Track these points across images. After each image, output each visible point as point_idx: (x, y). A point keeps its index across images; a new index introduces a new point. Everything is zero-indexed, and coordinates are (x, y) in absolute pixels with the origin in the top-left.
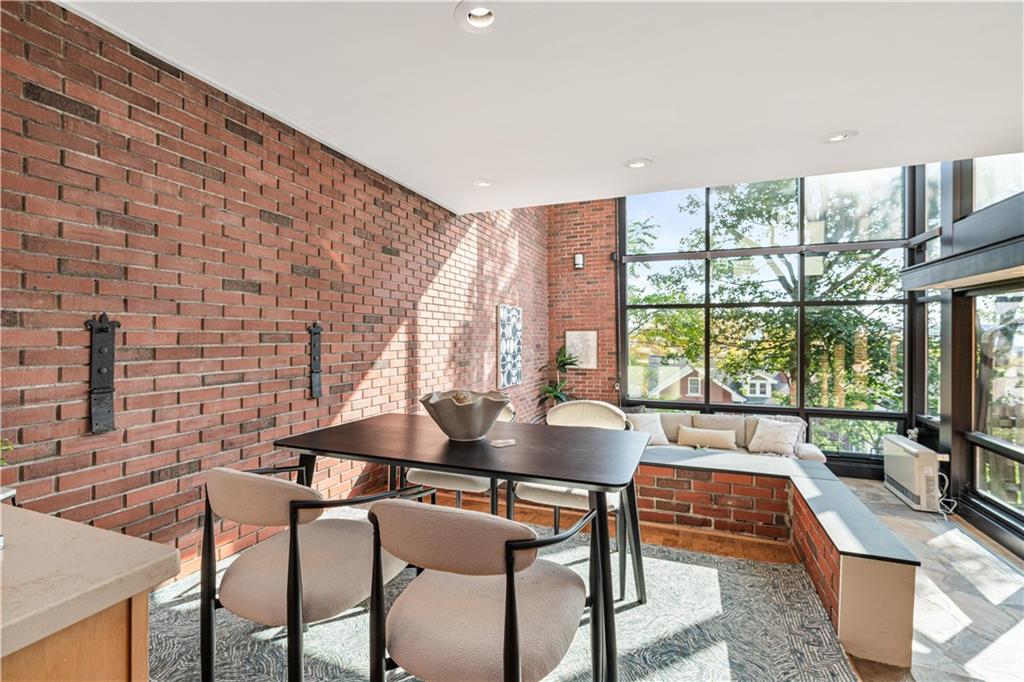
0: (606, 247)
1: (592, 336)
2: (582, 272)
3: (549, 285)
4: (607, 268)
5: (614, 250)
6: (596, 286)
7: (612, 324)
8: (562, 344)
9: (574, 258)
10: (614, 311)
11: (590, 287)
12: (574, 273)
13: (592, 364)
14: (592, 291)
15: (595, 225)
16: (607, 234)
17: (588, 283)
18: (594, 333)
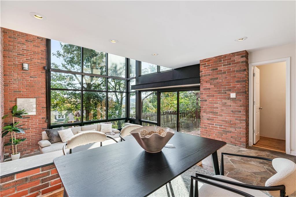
0: (41, 63)
1: (33, 101)
2: (27, 72)
3: (4, 75)
4: (41, 72)
5: (45, 66)
6: (36, 79)
7: (44, 96)
8: (15, 105)
9: (22, 65)
10: (45, 90)
11: (32, 79)
12: (23, 72)
13: (33, 113)
14: (33, 81)
15: (35, 53)
16: (41, 58)
17: (30, 77)
18: (35, 99)
